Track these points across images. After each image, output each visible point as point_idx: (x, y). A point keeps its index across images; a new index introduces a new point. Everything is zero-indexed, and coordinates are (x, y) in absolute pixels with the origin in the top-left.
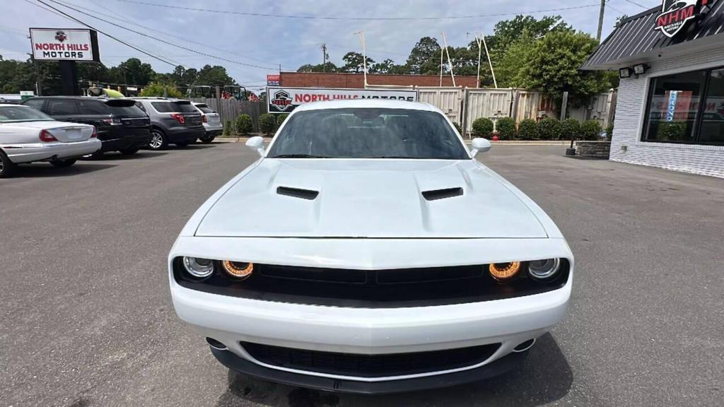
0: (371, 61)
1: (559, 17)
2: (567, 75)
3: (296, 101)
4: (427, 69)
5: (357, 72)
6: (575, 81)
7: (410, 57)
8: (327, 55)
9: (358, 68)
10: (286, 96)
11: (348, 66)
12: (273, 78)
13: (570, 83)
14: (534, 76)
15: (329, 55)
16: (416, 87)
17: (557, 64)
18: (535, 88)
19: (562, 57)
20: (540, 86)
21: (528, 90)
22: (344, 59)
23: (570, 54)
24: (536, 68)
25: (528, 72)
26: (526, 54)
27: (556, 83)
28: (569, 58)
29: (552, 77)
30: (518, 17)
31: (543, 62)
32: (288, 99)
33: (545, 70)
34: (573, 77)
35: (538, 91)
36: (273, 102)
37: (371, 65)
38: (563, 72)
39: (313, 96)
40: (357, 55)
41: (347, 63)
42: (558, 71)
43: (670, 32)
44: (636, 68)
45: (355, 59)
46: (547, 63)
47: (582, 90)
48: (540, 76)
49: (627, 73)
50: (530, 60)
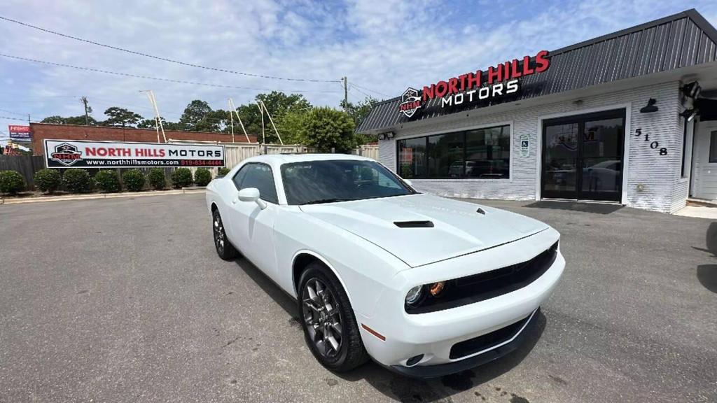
0: (140, 117)
1: (301, 96)
2: (333, 137)
3: (88, 154)
4: (203, 127)
5: (123, 126)
6: (338, 141)
7: (183, 116)
8: (90, 108)
9: (124, 123)
10: (74, 150)
11: (110, 121)
12: (19, 129)
13: (335, 142)
14: (310, 137)
15: (92, 108)
16: (220, 142)
17: (325, 128)
18: (312, 145)
19: (328, 124)
20: (316, 143)
21: (308, 146)
22: (105, 113)
23: (332, 122)
24: (311, 131)
25: (305, 134)
26: (302, 121)
27: (326, 142)
28: (332, 125)
29: (323, 137)
30: (273, 92)
31: (315, 127)
32: (75, 153)
33: (317, 133)
34: (337, 138)
35: (314, 147)
36: (53, 156)
37: (140, 121)
38: (329, 134)
39: (109, 149)
40: (122, 110)
41: (110, 117)
42: (327, 133)
43: (410, 114)
44: (388, 134)
45: (119, 115)
46: (318, 128)
47: (343, 146)
48: (314, 137)
49: (382, 136)
50: (306, 125)
